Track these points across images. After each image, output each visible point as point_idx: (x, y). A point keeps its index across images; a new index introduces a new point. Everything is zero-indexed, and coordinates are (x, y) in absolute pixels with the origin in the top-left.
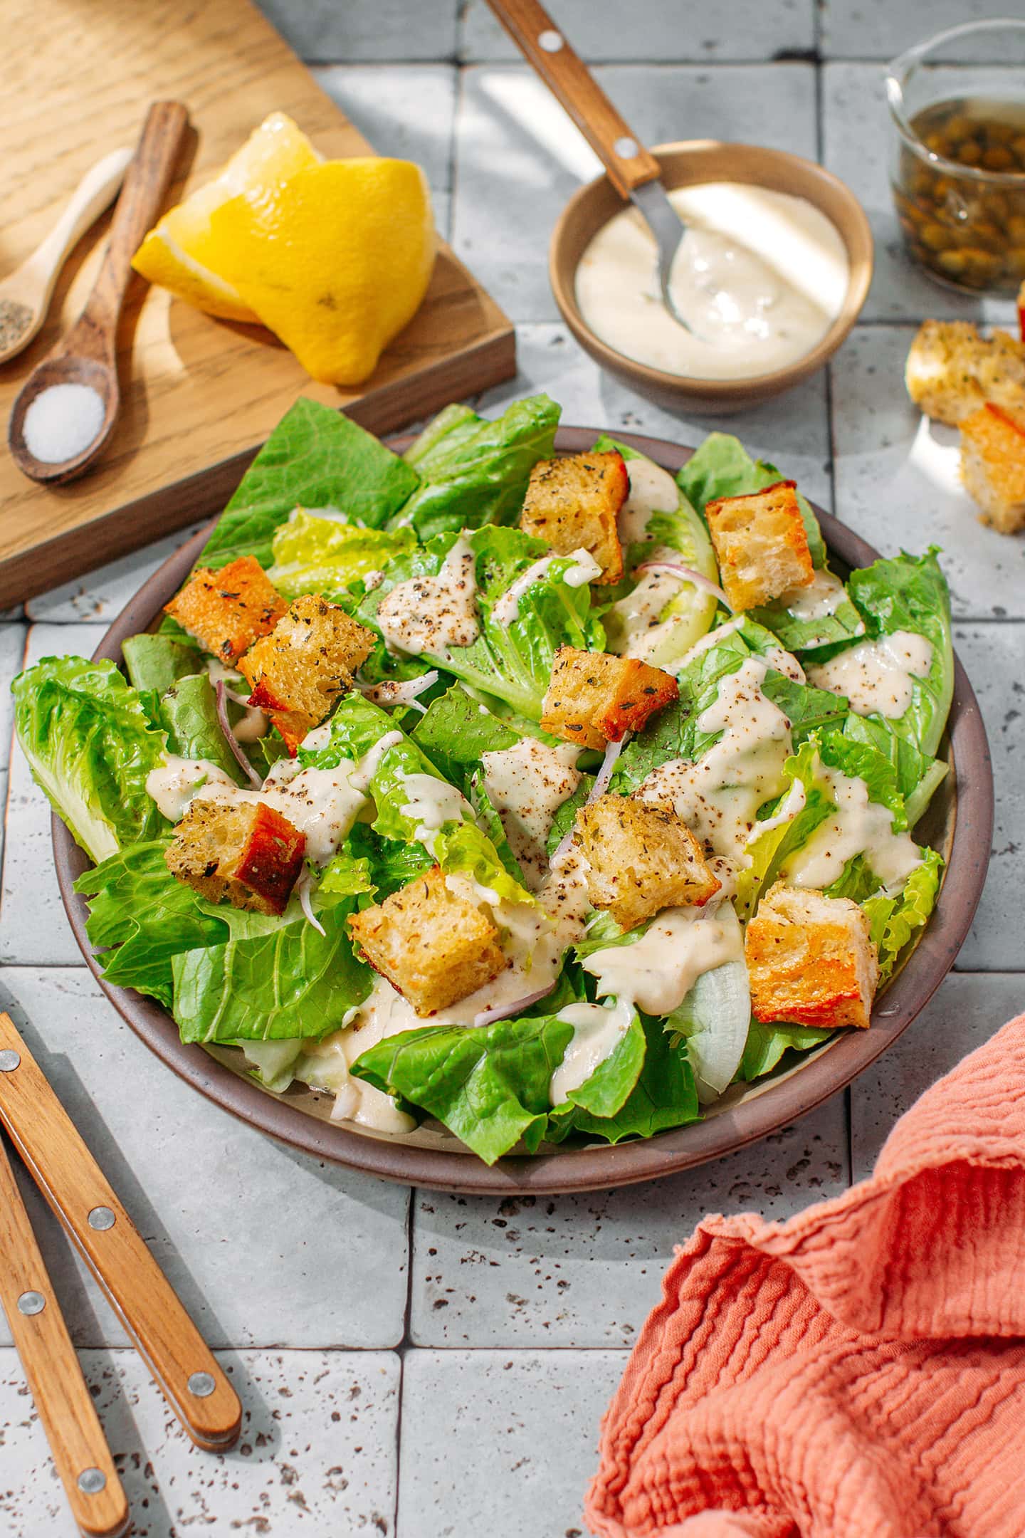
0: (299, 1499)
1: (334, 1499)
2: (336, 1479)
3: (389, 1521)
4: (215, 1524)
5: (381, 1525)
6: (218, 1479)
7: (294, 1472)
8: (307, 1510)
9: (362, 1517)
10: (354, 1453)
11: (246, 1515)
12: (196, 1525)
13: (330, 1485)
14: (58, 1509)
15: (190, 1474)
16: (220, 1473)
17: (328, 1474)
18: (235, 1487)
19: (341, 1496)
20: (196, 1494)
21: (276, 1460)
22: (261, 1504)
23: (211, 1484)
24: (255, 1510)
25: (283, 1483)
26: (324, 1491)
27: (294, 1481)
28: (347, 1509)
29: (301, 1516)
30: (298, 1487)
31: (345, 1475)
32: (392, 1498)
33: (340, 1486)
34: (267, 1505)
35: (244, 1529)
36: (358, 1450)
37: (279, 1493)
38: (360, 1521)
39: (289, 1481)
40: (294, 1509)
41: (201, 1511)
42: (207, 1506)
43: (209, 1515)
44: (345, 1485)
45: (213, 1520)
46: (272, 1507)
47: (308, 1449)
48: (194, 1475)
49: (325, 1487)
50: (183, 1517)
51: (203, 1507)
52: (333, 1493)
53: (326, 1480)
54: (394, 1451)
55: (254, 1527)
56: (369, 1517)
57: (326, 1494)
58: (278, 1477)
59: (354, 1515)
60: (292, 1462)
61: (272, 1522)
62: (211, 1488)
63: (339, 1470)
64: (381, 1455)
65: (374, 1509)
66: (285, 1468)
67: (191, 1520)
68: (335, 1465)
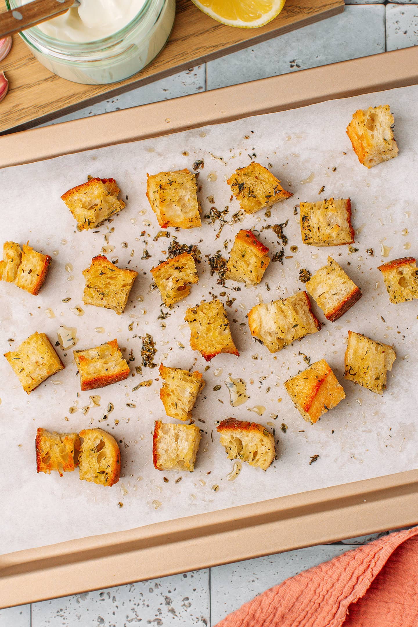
0: (172, 611)
1: (186, 611)
2: (186, 602)
3: (208, 620)
4: (141, 621)
5: (205, 621)
6: (141, 603)
7: (170, 600)
8: (176, 616)
9: (197, 618)
10: (193, 591)
11: (153, 618)
12: (134, 622)
13: (184, 605)
14: (80, 616)
15: (130, 600)
16: (141, 600)
17: (183, 601)
18: (148, 606)
19: (189, 610)
20: (133, 609)
21: (163, 595)
22: (158, 613)
23: (139, 605)
24: (156, 615)
25: (166, 604)
26: (182, 608)
27: (170, 604)
28: (191, 615)
29: (174, 618)
30: (172, 606)
31: (190, 601)
32: (208, 610)
33: (188, 605)
34: (161, 613)
35: (152, 623)
36: (194, 590)
37: (165, 609)
38: (197, 620)
39: (168, 603)
40: (171, 615)
41: (135, 616)
42: (138, 614)
43: (138, 618)
44: (190, 605)
45: (140, 620)
46: (163, 615)
47: (175, 590)
48: (132, 602)
49: (182, 606)
50: (129, 619)
51: (136, 615)
52: (185, 608)
53: (183, 603)
54: (208, 591)
55: (156, 623)
56: (200, 618)
57: (182, 609)
58: (164, 602)
59: (194, 617)
60: (169, 595)
61: (163, 620)
62: (138, 607)
63: (187, 599)
64: (204, 592)
65: (202, 615)
66: (167, 598)
67: (132, 620)
68: (186, 596)
